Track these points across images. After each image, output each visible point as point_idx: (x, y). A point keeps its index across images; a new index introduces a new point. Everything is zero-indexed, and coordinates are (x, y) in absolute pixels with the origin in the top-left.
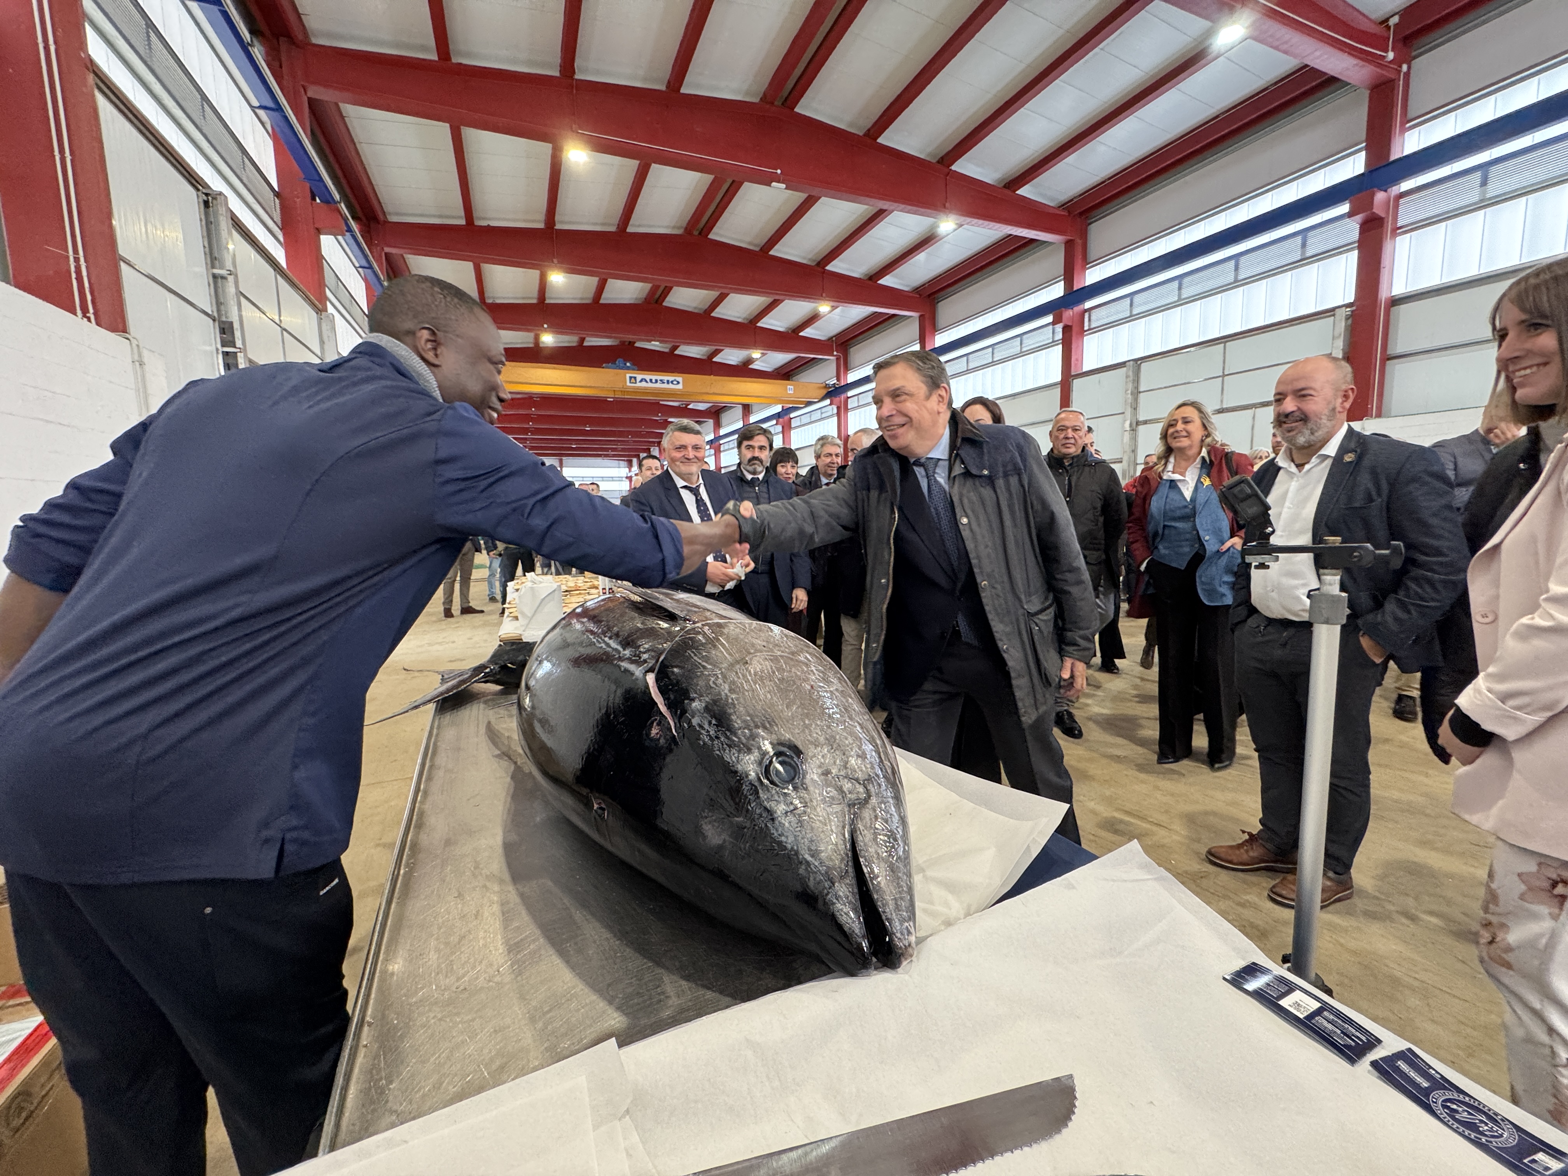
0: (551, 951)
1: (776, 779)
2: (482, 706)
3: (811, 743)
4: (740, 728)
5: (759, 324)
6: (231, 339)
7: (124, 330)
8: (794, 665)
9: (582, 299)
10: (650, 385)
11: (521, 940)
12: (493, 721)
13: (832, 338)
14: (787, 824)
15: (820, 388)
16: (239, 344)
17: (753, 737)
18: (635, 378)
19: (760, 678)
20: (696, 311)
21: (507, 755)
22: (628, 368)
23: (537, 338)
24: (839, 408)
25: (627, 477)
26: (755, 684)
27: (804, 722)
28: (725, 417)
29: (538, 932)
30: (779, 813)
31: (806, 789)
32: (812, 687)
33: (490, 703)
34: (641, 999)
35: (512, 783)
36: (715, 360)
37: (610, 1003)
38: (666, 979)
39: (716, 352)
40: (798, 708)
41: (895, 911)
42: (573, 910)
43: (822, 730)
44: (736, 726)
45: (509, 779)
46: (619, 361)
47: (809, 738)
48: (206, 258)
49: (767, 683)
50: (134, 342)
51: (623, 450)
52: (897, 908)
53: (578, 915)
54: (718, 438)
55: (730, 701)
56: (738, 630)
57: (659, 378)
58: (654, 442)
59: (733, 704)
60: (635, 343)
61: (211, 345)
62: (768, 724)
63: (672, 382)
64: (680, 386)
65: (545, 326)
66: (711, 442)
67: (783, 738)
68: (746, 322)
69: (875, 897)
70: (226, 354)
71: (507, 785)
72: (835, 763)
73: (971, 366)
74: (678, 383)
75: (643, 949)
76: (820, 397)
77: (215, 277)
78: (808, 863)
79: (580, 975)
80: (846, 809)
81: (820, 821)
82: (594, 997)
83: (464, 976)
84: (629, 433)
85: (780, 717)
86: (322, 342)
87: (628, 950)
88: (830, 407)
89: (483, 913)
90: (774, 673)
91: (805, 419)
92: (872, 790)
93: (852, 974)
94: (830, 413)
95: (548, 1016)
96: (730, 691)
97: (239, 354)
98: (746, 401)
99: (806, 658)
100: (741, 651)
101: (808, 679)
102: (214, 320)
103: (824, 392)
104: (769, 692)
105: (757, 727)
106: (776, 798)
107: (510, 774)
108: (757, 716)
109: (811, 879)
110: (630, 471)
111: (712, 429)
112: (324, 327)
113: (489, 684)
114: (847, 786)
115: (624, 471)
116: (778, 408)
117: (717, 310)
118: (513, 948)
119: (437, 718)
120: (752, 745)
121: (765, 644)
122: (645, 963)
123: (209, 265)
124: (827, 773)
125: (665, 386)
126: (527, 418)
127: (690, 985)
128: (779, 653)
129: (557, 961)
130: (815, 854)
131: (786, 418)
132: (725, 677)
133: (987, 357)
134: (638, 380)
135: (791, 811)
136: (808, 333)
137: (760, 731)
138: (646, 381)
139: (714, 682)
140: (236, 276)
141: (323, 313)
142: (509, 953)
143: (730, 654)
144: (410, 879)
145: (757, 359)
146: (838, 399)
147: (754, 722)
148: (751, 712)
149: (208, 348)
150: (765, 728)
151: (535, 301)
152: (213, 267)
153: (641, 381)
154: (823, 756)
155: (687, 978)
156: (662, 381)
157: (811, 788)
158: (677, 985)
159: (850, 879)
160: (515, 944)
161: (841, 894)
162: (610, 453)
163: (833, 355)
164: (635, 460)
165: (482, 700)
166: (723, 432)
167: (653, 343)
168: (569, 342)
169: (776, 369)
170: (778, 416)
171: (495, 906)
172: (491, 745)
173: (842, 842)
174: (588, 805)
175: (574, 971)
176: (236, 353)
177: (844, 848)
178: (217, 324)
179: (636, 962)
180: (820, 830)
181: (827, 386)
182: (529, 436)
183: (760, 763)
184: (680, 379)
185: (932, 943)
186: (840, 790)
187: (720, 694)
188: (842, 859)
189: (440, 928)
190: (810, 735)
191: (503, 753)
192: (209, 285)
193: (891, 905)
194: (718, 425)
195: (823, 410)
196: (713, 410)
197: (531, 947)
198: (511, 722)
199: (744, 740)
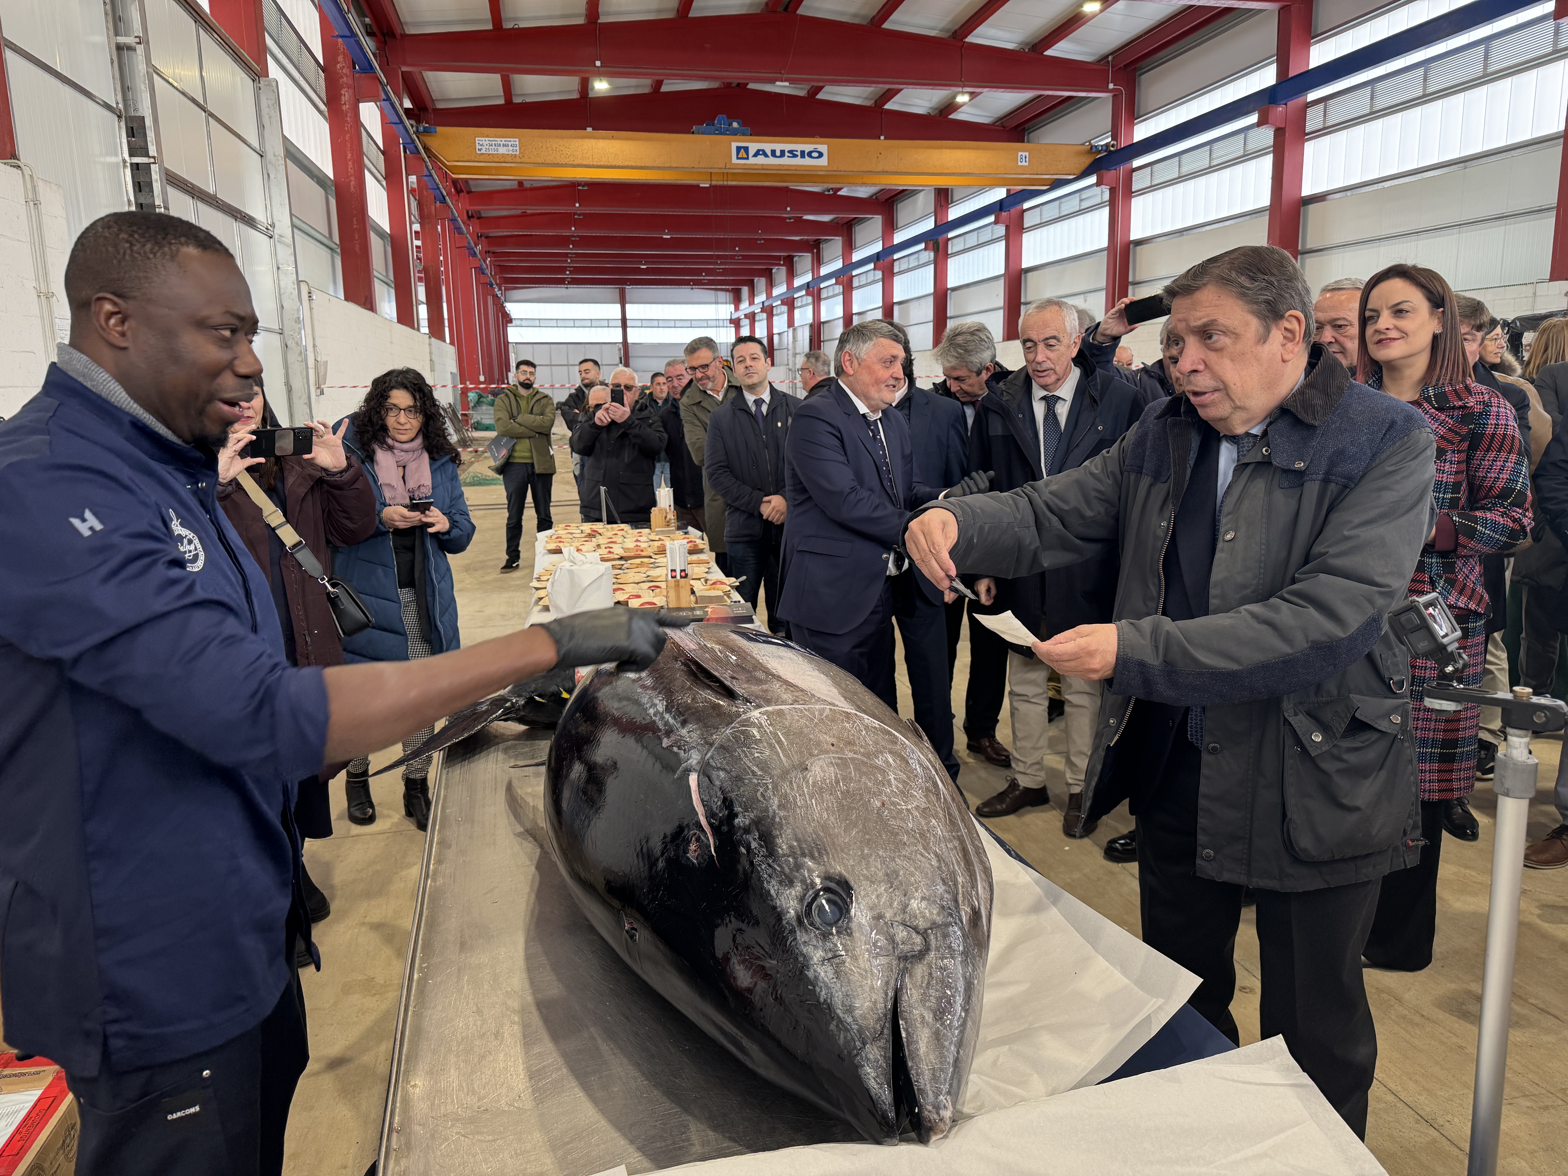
0: (574, 1083)
1: (817, 920)
2: (501, 756)
3: (867, 878)
4: (784, 855)
5: (970, 39)
6: (142, 144)
7: (14, 156)
8: (865, 774)
9: (659, 11)
10: (772, 161)
11: (544, 1067)
12: (515, 783)
13: (1107, 57)
14: (822, 974)
15: (1079, 153)
16: (152, 150)
17: (798, 867)
18: (746, 149)
19: (819, 790)
20: (856, 21)
21: (531, 833)
22: (735, 133)
23: (585, 86)
24: (1113, 191)
25: (732, 321)
26: (811, 798)
27: (862, 851)
28: (903, 211)
29: (560, 1061)
30: (815, 959)
31: (850, 935)
32: (883, 804)
33: (511, 752)
34: (663, 1144)
35: (537, 873)
36: (888, 106)
37: (632, 1142)
38: (693, 1128)
39: (889, 95)
40: (858, 832)
41: (930, 1082)
42: (599, 1041)
43: (883, 862)
44: (780, 851)
45: (533, 869)
46: (721, 120)
47: (865, 872)
48: (107, 22)
49: (826, 796)
50: (27, 171)
51: (725, 272)
52: (935, 1078)
53: (604, 1047)
54: (890, 250)
55: (777, 820)
56: (803, 721)
57: (787, 147)
58: (778, 258)
59: (780, 823)
60: (747, 84)
61: (116, 155)
62: (817, 851)
63: (810, 154)
64: (823, 162)
65: (598, 63)
66: (876, 258)
67: (832, 871)
68: (945, 35)
69: (910, 1064)
70: (135, 167)
71: (530, 877)
72: (891, 905)
73: (1380, 104)
74: (821, 155)
75: (673, 1094)
76: (1078, 172)
77: (119, 48)
78: (840, 1021)
79: (603, 1112)
80: (895, 962)
81: (860, 974)
82: (615, 1134)
83: (484, 1098)
84: (734, 243)
85: (834, 843)
86: (261, 127)
87: (655, 1092)
88: (1097, 190)
89: (503, 1033)
90: (837, 782)
91: (1050, 212)
92: (933, 943)
93: (878, 1143)
94: (1098, 200)
95: (569, 1147)
96: (779, 806)
97: (152, 166)
98: (942, 182)
99: (887, 762)
100: (801, 752)
101: (881, 793)
102: (119, 117)
103: (1087, 161)
104: (827, 810)
105: (804, 855)
106: (815, 943)
107: (535, 862)
108: (805, 841)
109: (842, 1037)
110: (737, 309)
111: (879, 233)
112: (264, 103)
113: (510, 722)
114: (901, 934)
115: (726, 310)
116: (1000, 194)
117: (894, 17)
118: (534, 1075)
119: (445, 772)
120: (796, 877)
121: (834, 741)
122: (672, 1109)
123: (112, 32)
124: (879, 917)
125: (798, 161)
126: (567, 219)
127: (717, 1136)
128: (851, 755)
129: (579, 1094)
130: (850, 1010)
131: (1014, 210)
132: (776, 787)
133: (1413, 86)
134: (752, 152)
135: (829, 959)
136: (1061, 50)
137: (807, 860)
138: (766, 155)
139: (763, 795)
140: (148, 43)
141: (263, 80)
142: (531, 1079)
143: (787, 756)
144: (425, 986)
145: (964, 104)
146: (1112, 173)
147: (801, 848)
148: (800, 836)
149: (113, 159)
150: (812, 857)
151: (581, 21)
152: (117, 34)
153: (756, 155)
154: (878, 897)
155: (715, 1128)
156: (792, 153)
157: (856, 935)
158: (703, 1133)
159: (886, 1041)
160: (537, 1070)
161: (871, 1057)
162: (704, 277)
163: (1107, 90)
164: (745, 290)
165: (501, 746)
166: (899, 238)
167: (778, 83)
168: (637, 86)
169: (1001, 119)
170: (997, 208)
171: (516, 1027)
172: (512, 817)
173: (882, 1000)
174: (619, 923)
175: (597, 1106)
176: (148, 165)
177: (883, 1005)
178: (123, 124)
179: (666, 1106)
180: (858, 984)
181: (1093, 150)
182: (571, 250)
183: (801, 900)
184: (823, 148)
185: (981, 1123)
186: (891, 939)
187: (767, 810)
188: (879, 1019)
189: (459, 1044)
190: (867, 869)
191: (527, 831)
192: (112, 63)
193: (927, 1075)
194: (890, 226)
195: (1085, 195)
196: (883, 198)
197: (554, 1076)
198: (538, 785)
199: (787, 870)
